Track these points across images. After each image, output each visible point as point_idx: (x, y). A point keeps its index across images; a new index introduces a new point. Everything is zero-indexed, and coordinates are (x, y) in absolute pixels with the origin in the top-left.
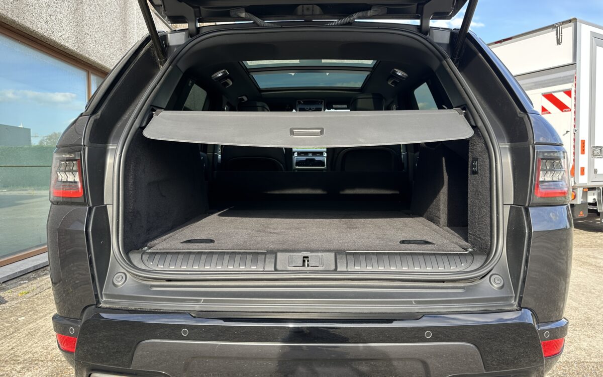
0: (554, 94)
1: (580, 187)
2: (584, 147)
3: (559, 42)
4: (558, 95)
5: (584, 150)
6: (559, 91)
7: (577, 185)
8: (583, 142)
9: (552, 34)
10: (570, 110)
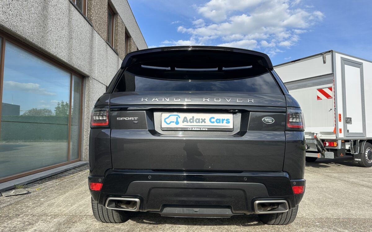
0: (323, 89)
1: (340, 139)
2: (340, 117)
3: (324, 62)
4: (325, 90)
5: (341, 119)
6: (326, 88)
7: (338, 138)
8: (340, 115)
9: (320, 58)
10: (332, 98)
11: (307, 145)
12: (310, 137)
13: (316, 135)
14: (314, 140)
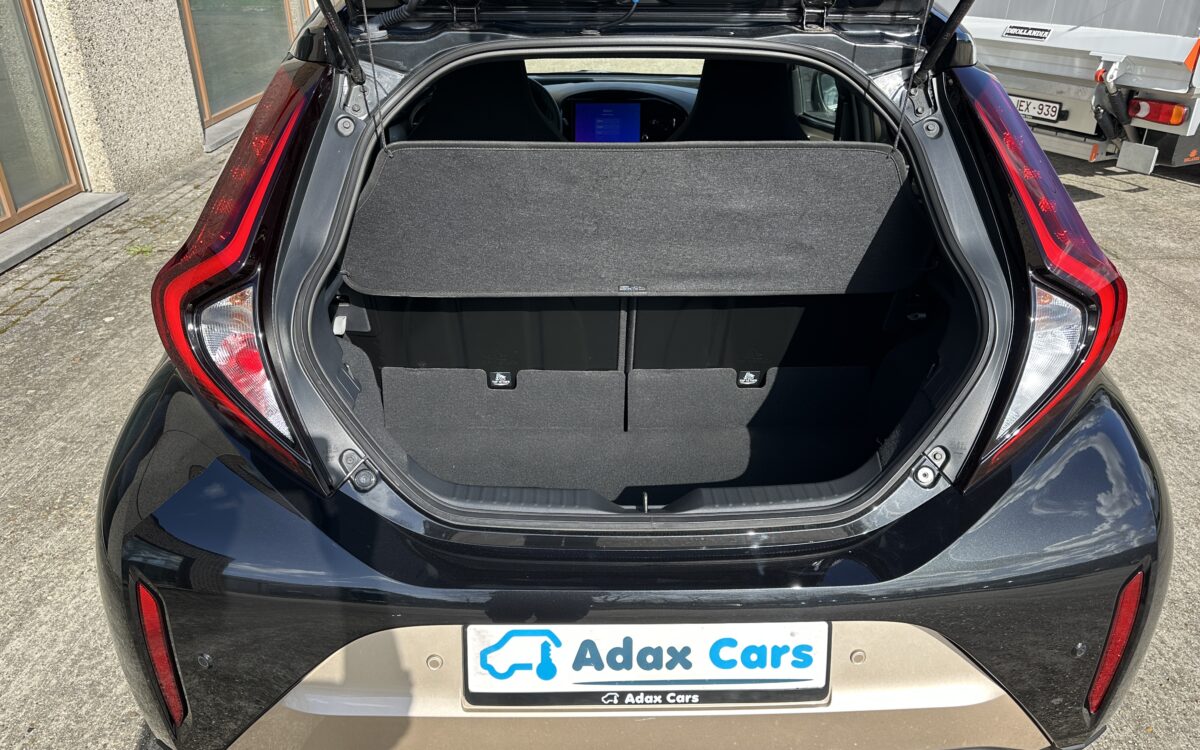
11: (1061, 104)
12: (1077, 73)
13: (1106, 71)
14: (1094, 90)
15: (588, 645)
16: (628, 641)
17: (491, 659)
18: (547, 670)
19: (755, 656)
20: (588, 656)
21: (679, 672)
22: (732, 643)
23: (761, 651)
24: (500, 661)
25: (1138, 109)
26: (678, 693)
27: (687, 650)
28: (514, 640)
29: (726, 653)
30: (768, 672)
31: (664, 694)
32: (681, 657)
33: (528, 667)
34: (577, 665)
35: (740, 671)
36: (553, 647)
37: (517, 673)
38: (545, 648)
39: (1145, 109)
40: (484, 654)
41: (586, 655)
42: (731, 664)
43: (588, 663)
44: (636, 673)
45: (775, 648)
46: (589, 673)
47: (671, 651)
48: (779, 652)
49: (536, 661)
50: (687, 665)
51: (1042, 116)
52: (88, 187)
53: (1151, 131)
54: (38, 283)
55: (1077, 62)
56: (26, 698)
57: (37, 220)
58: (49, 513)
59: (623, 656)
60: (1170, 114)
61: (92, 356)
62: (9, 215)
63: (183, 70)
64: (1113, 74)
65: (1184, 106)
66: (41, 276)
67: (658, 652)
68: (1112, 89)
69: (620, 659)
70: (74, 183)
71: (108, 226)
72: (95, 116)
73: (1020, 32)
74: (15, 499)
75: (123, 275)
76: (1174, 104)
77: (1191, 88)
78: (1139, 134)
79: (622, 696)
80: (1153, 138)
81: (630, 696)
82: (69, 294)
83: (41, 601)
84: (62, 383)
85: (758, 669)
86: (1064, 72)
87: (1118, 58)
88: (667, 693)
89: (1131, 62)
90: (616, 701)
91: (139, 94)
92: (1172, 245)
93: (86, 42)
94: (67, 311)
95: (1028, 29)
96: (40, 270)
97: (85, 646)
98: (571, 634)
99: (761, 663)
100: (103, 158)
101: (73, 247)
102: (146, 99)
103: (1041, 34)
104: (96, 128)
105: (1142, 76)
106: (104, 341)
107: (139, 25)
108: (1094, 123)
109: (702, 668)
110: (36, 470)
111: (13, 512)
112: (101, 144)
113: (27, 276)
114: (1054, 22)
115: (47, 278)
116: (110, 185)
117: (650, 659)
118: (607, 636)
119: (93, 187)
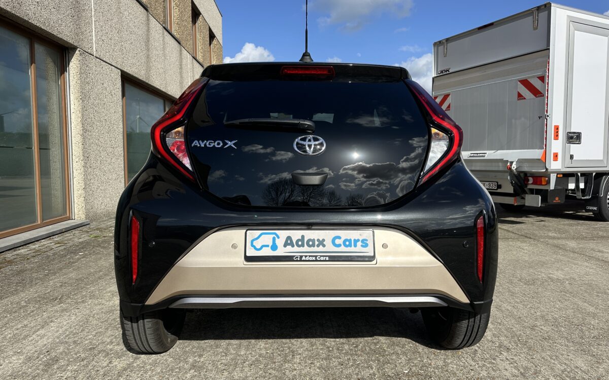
0: (529, 80)
1: (553, 172)
2: (557, 132)
3: (535, 29)
4: (532, 81)
5: (557, 136)
7: (550, 171)
8: (557, 128)
10: (543, 96)
11: (497, 182)
12: (501, 168)
13: (511, 165)
14: (508, 174)
15: (289, 238)
16: (303, 237)
17: (255, 243)
18: (274, 247)
19: (347, 243)
20: (289, 242)
21: (321, 249)
22: (339, 238)
23: (350, 241)
24: (258, 244)
25: (528, 180)
26: (321, 256)
27: (324, 240)
28: (263, 236)
29: (337, 242)
30: (352, 249)
31: (316, 256)
32: (322, 243)
33: (268, 246)
34: (285, 246)
35: (343, 249)
36: (276, 238)
37: (264, 248)
38: (274, 239)
39: (531, 180)
40: (252, 242)
41: (288, 242)
42: (339, 246)
43: (289, 244)
44: (306, 248)
45: (355, 240)
46: (289, 248)
47: (318, 240)
48: (356, 241)
49: (271, 244)
50: (324, 246)
51: (491, 188)
52: (73, 218)
53: (536, 190)
54: (49, 245)
55: (500, 164)
56: (45, 345)
57: (50, 227)
58: (55, 300)
59: (301, 242)
60: (541, 181)
61: (73, 263)
62: (39, 222)
63: (121, 176)
64: (514, 167)
65: (546, 177)
66: (51, 243)
67: (313, 241)
68: (516, 173)
69: (300, 243)
70: (68, 215)
71: (81, 230)
72: (84, 187)
73: (475, 155)
74: (39, 298)
75: (87, 243)
76: (542, 177)
77: (547, 169)
78: (532, 191)
79: (301, 257)
80: (538, 192)
81: (304, 257)
82: (63, 248)
83: (52, 321)
84: (61, 269)
85: (349, 248)
86: (496, 169)
87: (515, 159)
88: (317, 256)
89: (520, 161)
90: (299, 259)
91: (103, 182)
92: (556, 235)
93: (86, 157)
94: (63, 252)
95: (478, 154)
96: (51, 242)
97: (72, 332)
98: (283, 234)
99: (350, 245)
100: (83, 205)
101: (65, 236)
102: (105, 185)
103: (483, 155)
104: (83, 192)
105: (527, 167)
106: (79, 259)
107: (107, 156)
108: (512, 188)
109: (329, 247)
110: (49, 290)
111: (39, 301)
112: (83, 199)
113: (45, 243)
114: (487, 150)
115: (53, 244)
116: (83, 217)
117: (311, 243)
118: (296, 234)
119: (76, 217)
